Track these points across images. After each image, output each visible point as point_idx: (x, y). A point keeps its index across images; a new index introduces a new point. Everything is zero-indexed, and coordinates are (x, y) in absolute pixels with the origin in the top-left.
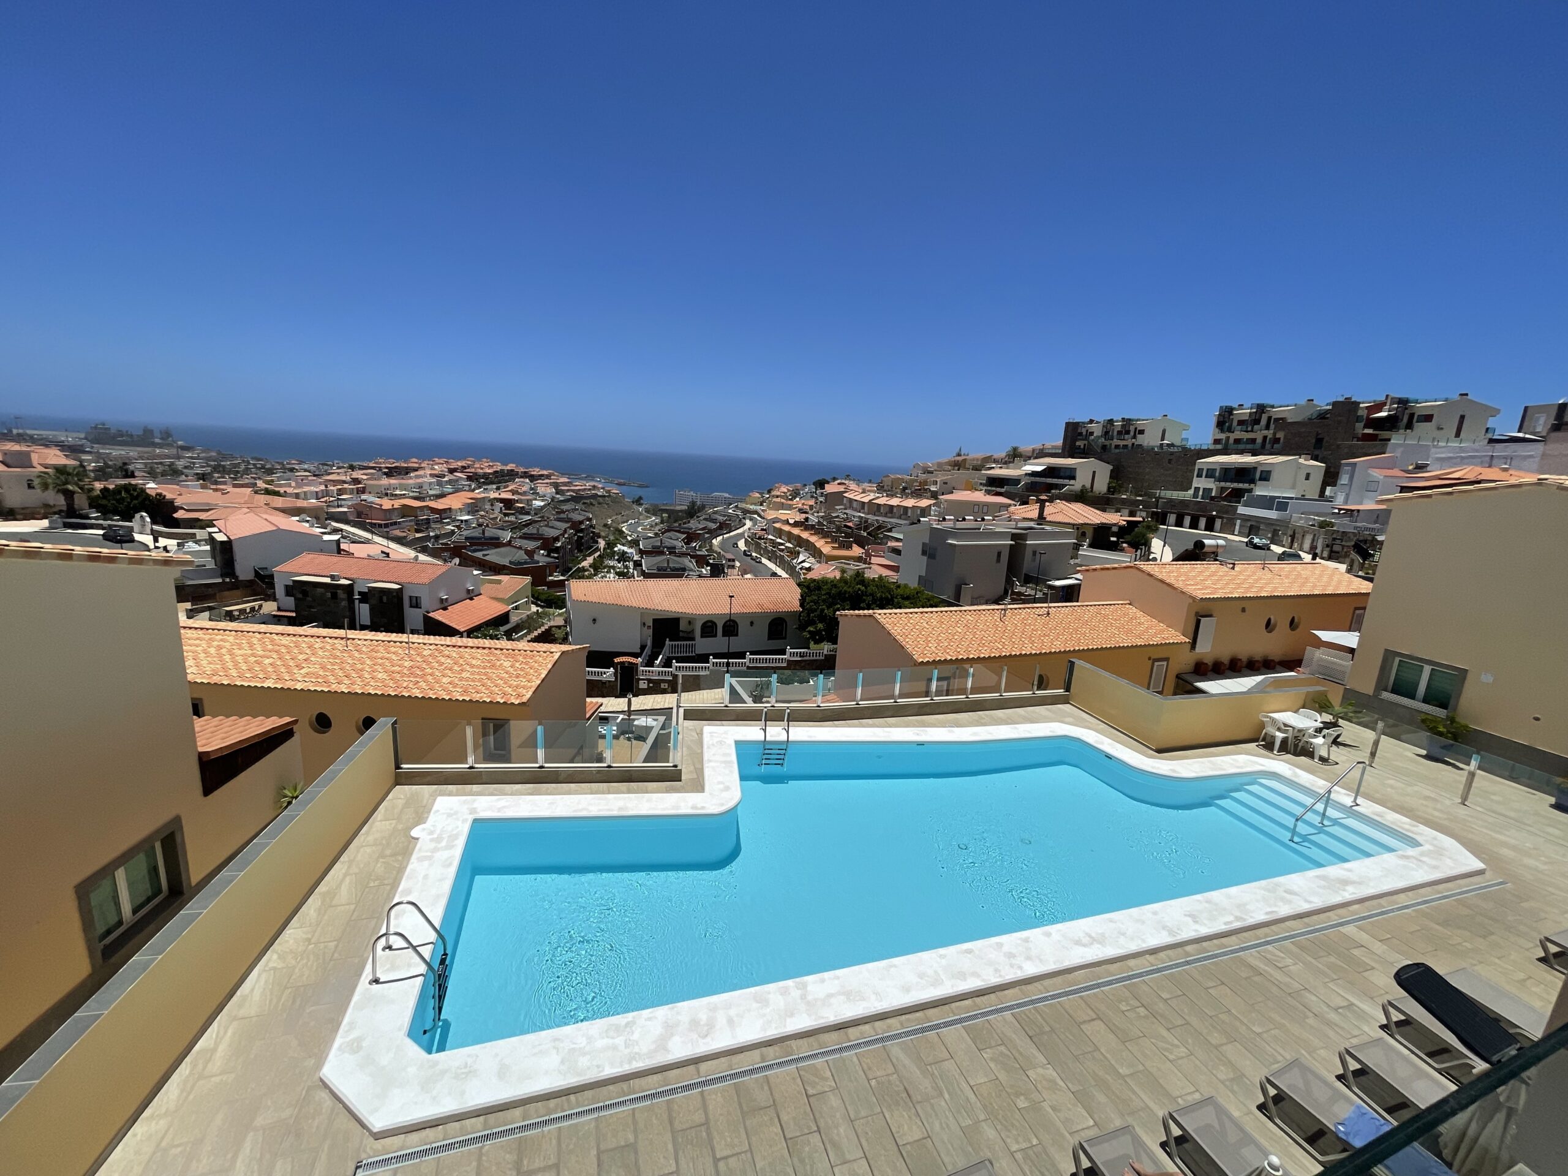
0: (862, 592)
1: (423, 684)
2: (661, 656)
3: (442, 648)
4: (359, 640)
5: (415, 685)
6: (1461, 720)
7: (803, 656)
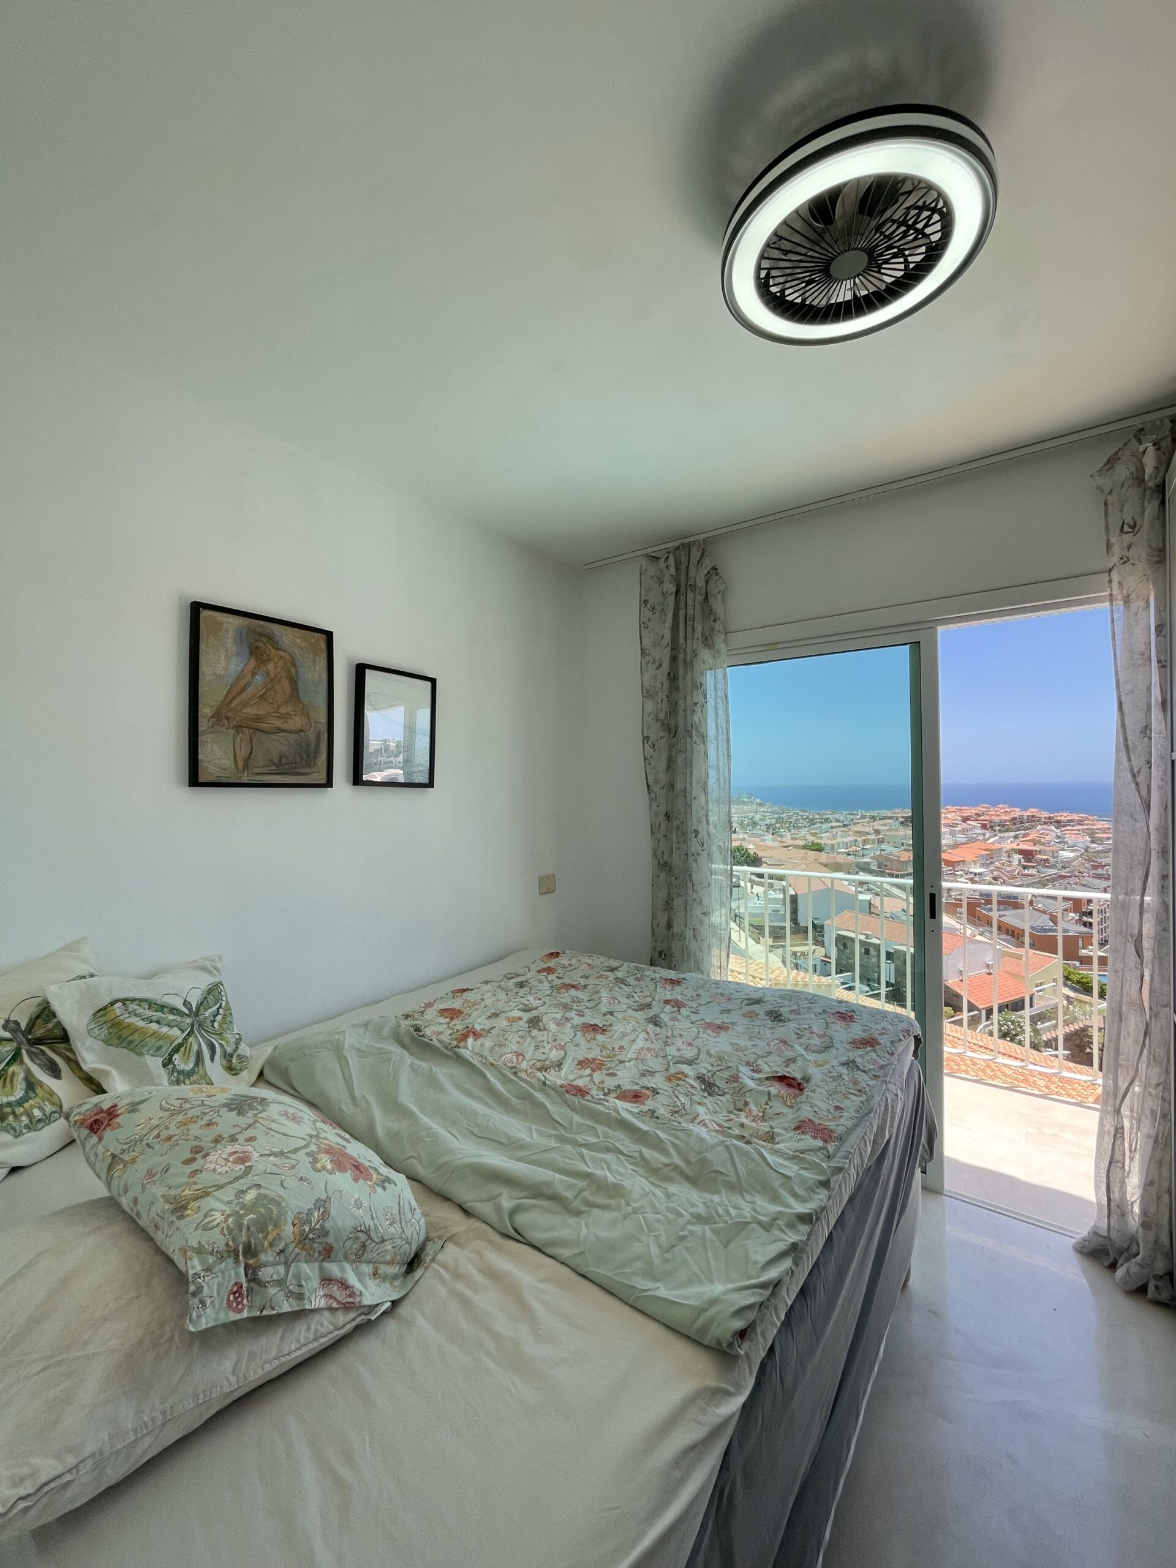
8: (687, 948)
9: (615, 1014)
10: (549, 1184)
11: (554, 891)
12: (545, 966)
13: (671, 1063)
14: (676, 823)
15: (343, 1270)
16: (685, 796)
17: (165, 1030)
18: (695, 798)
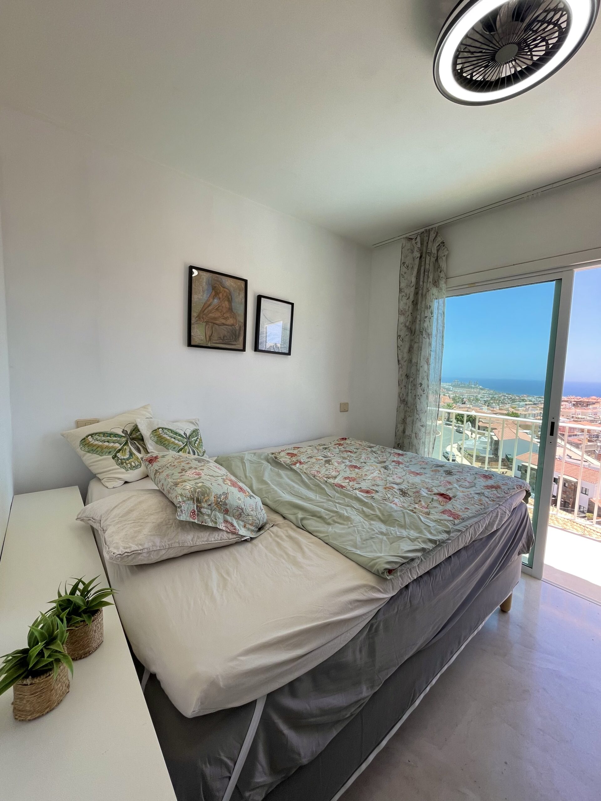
8: (412, 443)
9: (367, 463)
10: (319, 512)
11: (347, 411)
12: (339, 443)
13: (388, 483)
14: (411, 379)
15: (232, 520)
16: (417, 366)
17: (177, 442)
18: (421, 367)
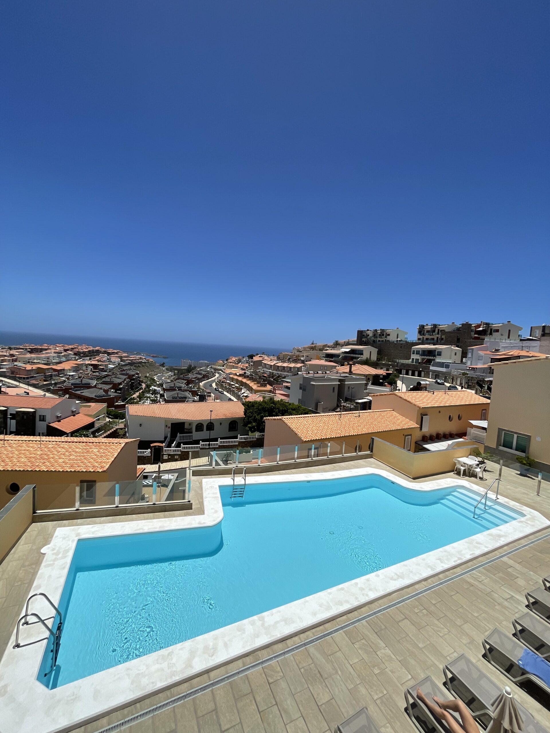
0: (273, 407)
1: (48, 464)
2: (175, 442)
3: (59, 443)
4: (12, 440)
5: (43, 464)
6: (532, 458)
7: (246, 439)
